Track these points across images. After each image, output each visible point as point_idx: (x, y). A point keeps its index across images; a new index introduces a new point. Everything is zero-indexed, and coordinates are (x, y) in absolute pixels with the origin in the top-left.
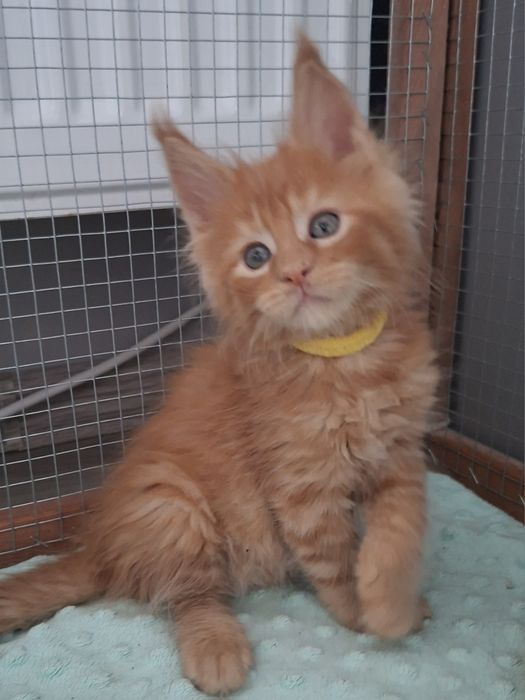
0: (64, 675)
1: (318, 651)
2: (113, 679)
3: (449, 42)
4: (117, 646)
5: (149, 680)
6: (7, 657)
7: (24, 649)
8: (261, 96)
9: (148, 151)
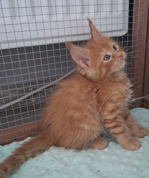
0: (53, 165)
1: (117, 157)
2: (66, 165)
4: (66, 157)
5: (75, 165)
6: (39, 160)
7: (43, 158)
8: (101, 12)
9: (71, 27)
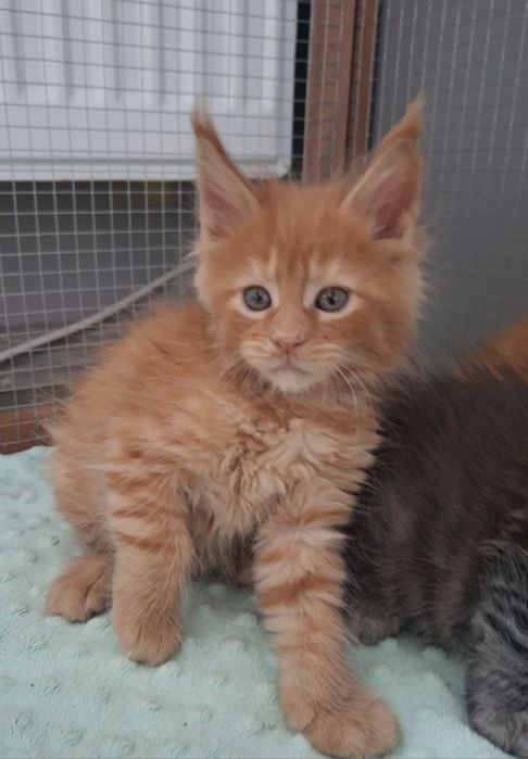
3: (353, 65)
